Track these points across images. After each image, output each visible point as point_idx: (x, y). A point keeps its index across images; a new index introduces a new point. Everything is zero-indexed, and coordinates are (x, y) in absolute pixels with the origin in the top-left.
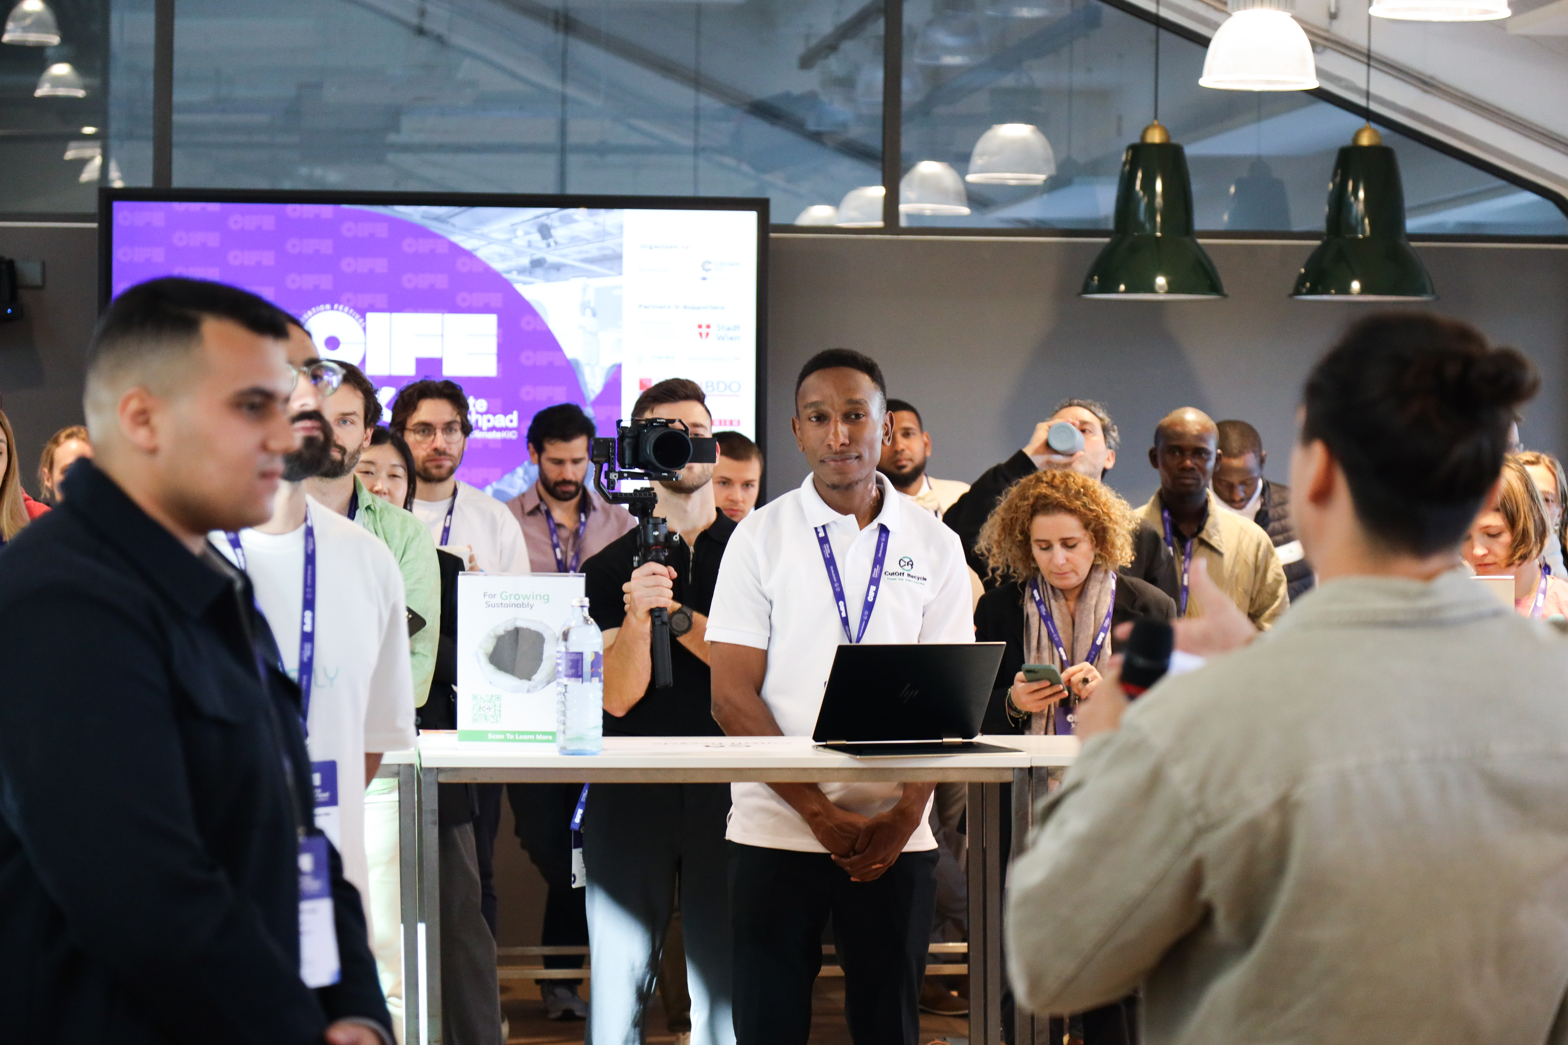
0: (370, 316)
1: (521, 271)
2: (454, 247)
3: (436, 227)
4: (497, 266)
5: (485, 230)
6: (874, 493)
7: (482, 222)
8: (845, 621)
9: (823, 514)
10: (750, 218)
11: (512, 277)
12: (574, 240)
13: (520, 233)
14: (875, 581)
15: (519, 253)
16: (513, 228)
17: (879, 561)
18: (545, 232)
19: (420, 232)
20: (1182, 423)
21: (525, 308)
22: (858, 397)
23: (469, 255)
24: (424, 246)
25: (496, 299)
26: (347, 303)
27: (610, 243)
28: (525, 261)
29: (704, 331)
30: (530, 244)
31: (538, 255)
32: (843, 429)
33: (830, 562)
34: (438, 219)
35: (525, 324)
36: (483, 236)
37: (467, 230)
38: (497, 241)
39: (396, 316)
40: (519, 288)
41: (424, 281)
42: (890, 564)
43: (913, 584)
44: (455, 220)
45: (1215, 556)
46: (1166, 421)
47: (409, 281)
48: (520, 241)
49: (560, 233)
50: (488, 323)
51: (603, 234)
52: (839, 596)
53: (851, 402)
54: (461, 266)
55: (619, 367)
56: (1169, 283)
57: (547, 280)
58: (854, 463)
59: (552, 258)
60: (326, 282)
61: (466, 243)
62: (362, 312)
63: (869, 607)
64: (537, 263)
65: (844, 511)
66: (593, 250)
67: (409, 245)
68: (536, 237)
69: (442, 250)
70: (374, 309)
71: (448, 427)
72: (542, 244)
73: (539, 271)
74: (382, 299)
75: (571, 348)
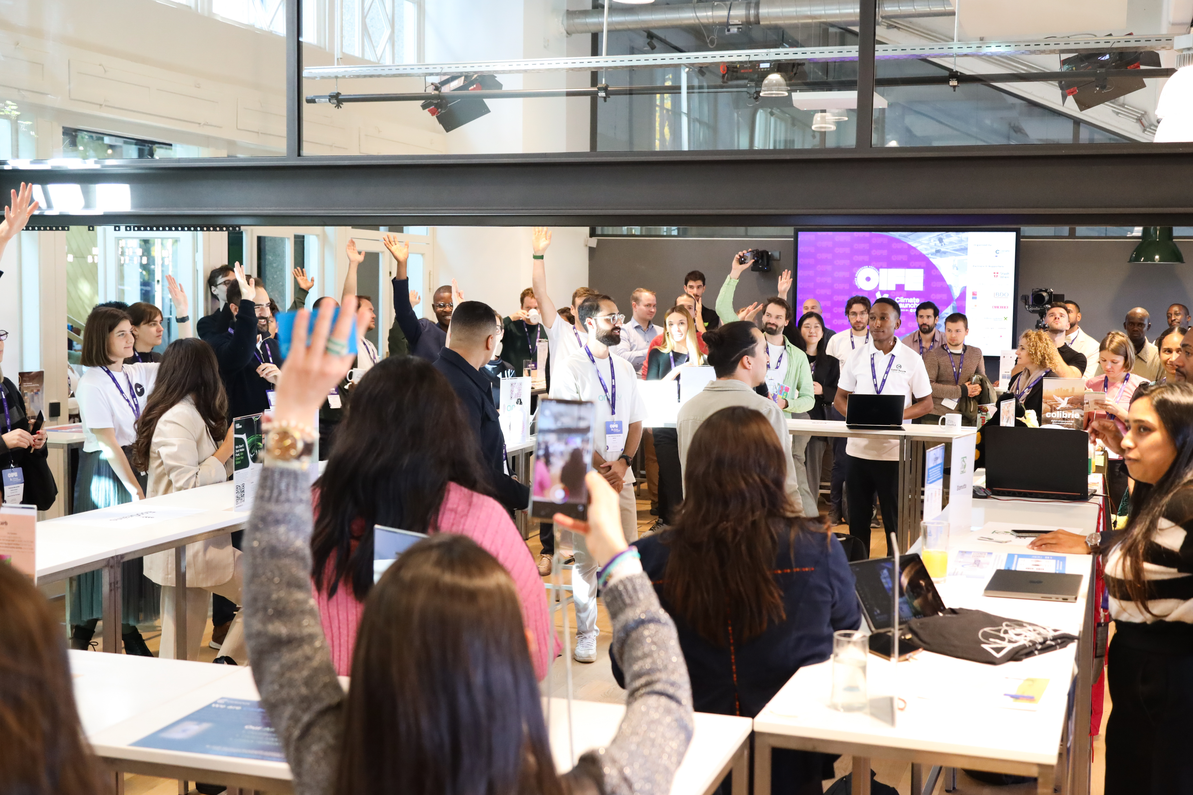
0: (881, 270)
1: (932, 254)
2: (909, 246)
3: (903, 239)
4: (924, 252)
5: (920, 240)
6: (892, 344)
7: (919, 237)
8: (876, 385)
9: (874, 350)
10: (1014, 234)
11: (929, 256)
12: (951, 243)
13: (932, 241)
14: (887, 373)
15: (932, 248)
16: (930, 239)
17: (890, 365)
18: (941, 240)
19: (898, 241)
20: (1135, 313)
21: (934, 267)
22: (886, 312)
23: (914, 248)
24: (899, 246)
25: (923, 264)
26: (873, 265)
27: (963, 244)
28: (934, 251)
29: (996, 275)
30: (935, 245)
31: (938, 249)
32: (879, 322)
33: (873, 366)
34: (904, 236)
35: (933, 273)
36: (919, 242)
37: (914, 240)
38: (924, 244)
39: (889, 270)
40: (931, 260)
41: (900, 257)
42: (893, 367)
43: (900, 373)
44: (910, 237)
45: (1143, 363)
46: (1129, 312)
47: (894, 258)
48: (932, 244)
49: (946, 241)
50: (921, 272)
51: (961, 241)
52: (874, 377)
53: (883, 314)
54: (912, 253)
55: (965, 287)
56: (1160, 258)
57: (941, 257)
58: (881, 334)
59: (943, 249)
60: (866, 258)
61: (914, 244)
62: (878, 268)
63: (884, 381)
64: (938, 251)
65: (879, 349)
66: (957, 246)
67: (895, 246)
68: (938, 242)
69: (906, 247)
70: (882, 267)
71: (862, 313)
72: (940, 245)
73: (938, 254)
74: (885, 264)
75: (949, 282)
